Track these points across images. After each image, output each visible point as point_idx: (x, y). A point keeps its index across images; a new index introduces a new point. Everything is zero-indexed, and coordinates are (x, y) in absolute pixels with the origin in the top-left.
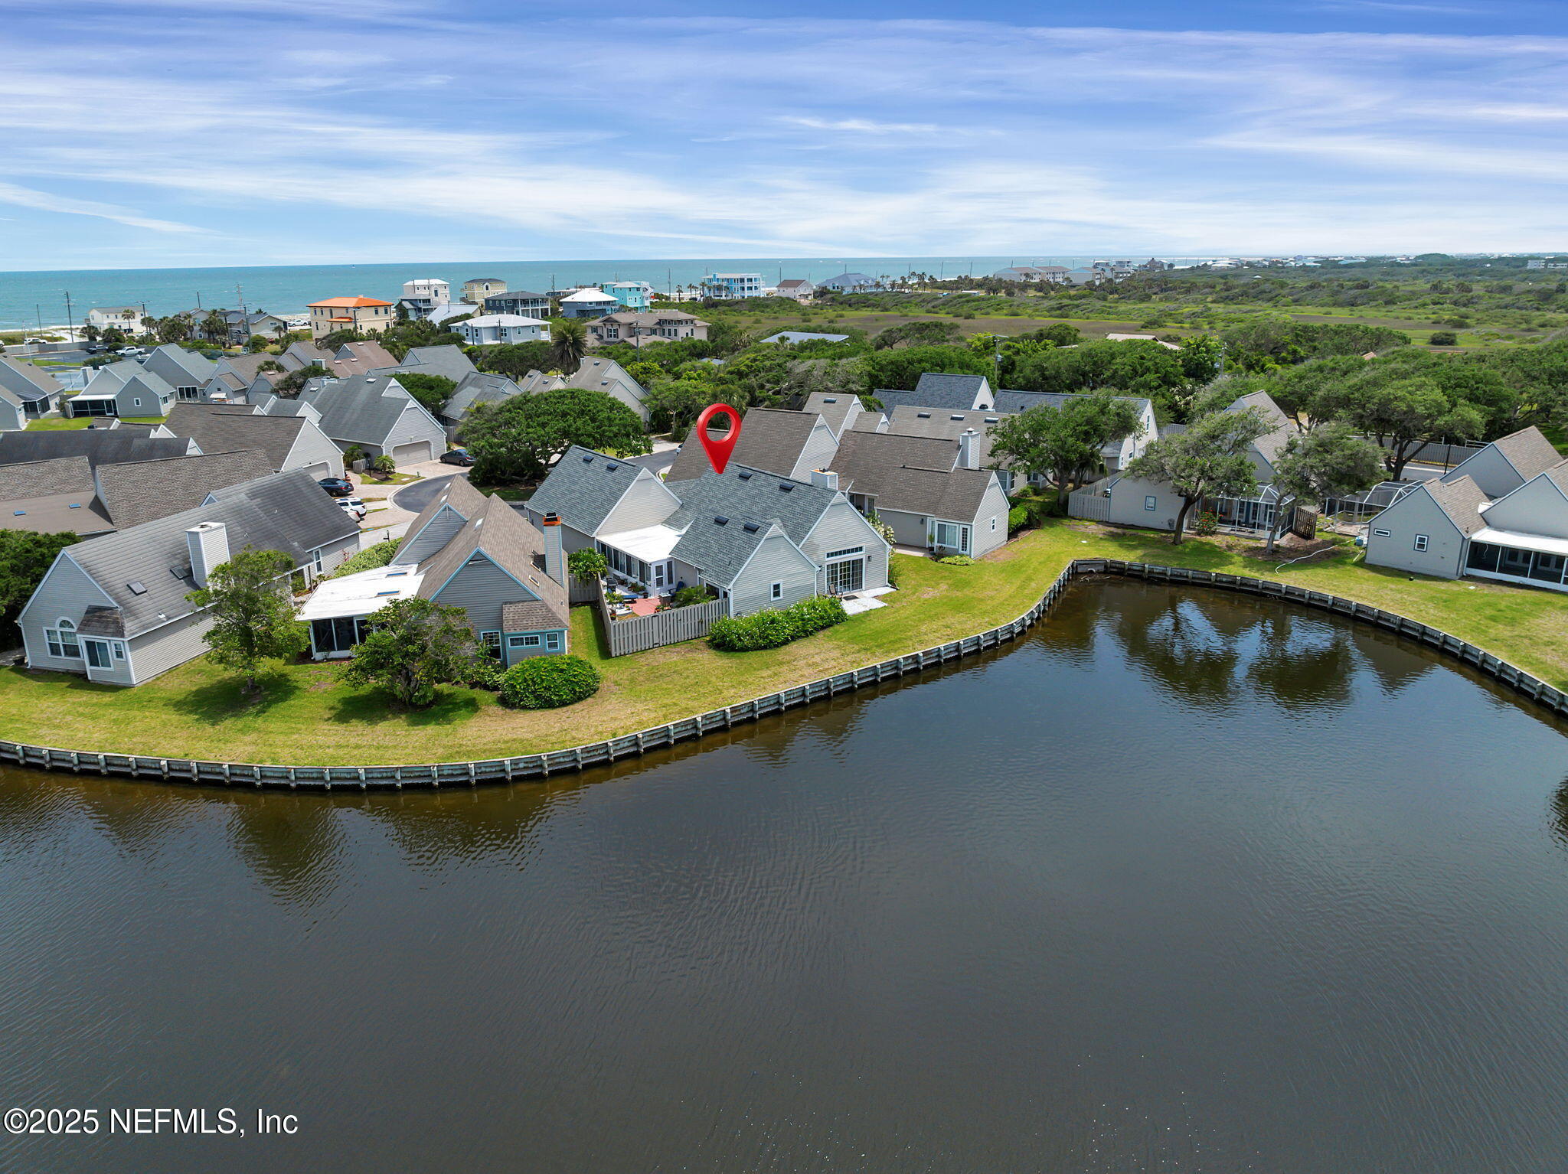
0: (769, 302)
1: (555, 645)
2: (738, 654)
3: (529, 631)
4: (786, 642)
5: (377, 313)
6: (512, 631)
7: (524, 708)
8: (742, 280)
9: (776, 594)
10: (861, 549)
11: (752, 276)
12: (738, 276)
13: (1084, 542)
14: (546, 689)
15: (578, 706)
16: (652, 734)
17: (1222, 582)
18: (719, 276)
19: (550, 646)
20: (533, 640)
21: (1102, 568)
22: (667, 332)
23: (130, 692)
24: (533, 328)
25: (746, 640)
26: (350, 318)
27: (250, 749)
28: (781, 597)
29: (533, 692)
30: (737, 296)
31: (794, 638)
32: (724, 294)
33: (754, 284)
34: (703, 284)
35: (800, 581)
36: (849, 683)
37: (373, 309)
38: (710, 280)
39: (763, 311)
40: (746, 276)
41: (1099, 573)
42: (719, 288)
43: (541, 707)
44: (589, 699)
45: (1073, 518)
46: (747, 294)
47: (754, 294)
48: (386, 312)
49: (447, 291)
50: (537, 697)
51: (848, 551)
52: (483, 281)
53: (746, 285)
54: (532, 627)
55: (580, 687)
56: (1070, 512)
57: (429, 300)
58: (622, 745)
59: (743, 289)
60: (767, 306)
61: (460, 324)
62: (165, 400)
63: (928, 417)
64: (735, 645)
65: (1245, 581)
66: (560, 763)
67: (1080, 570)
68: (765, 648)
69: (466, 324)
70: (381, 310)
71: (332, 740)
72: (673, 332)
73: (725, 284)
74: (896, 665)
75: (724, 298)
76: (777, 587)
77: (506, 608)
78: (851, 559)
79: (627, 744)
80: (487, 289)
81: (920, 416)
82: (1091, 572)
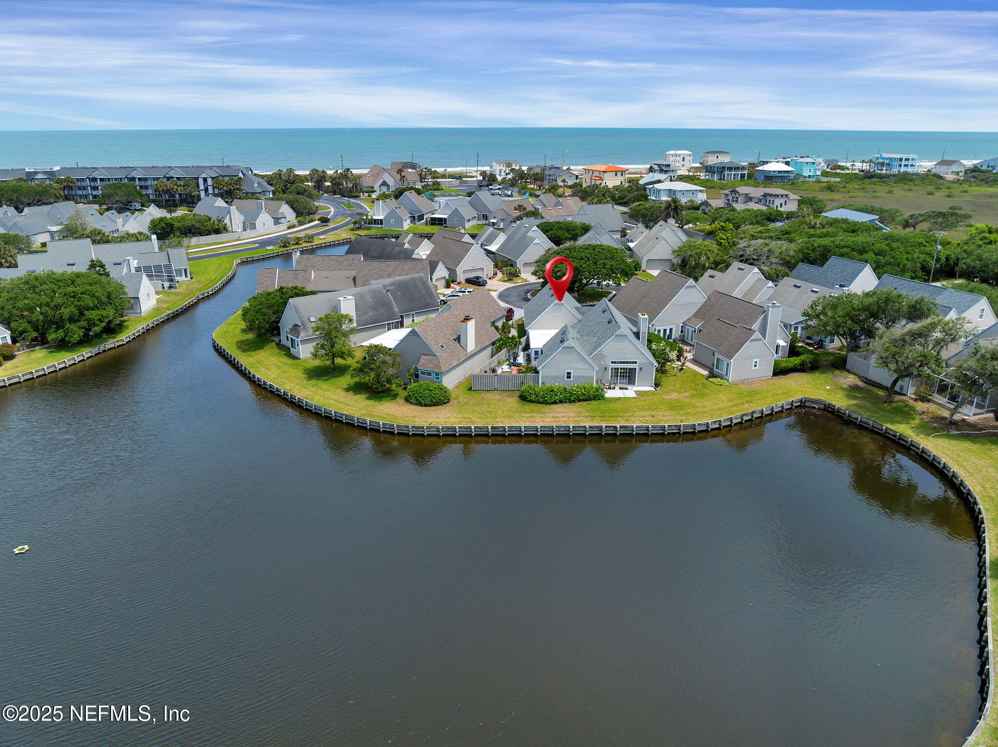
0: (915, 177)
1: (438, 378)
2: (527, 403)
3: (429, 370)
4: (555, 403)
5: (616, 175)
6: (421, 368)
7: (411, 403)
8: (901, 160)
9: (569, 377)
10: (636, 363)
11: (911, 156)
12: (898, 156)
13: (828, 388)
14: (421, 397)
15: (432, 408)
16: (448, 428)
17: (889, 434)
18: (885, 155)
19: (437, 378)
20: (429, 374)
21: (823, 407)
22: (768, 201)
23: (297, 361)
24: (693, 192)
25: (533, 397)
26: (600, 177)
27: (309, 393)
28: (572, 379)
29: (416, 397)
30: (895, 171)
31: (561, 402)
32: (885, 169)
33: (910, 163)
34: (871, 161)
35: (585, 373)
36: (568, 431)
37: (614, 173)
38: (877, 158)
39: (905, 184)
40: (904, 156)
41: (819, 409)
42: (882, 164)
43: (417, 404)
44: (440, 406)
45: (849, 371)
46: (903, 169)
47: (910, 170)
48: (622, 175)
49: (691, 158)
50: (417, 400)
51: (627, 363)
52: (715, 152)
53: (903, 163)
54: (429, 367)
55: (435, 400)
56: (848, 367)
57: (669, 165)
58: (432, 430)
59: (900, 166)
60: (911, 180)
61: (651, 186)
62: (469, 220)
63: (799, 287)
64: (527, 398)
65: (902, 437)
66: (403, 430)
67: (807, 404)
68: (542, 403)
69: (654, 187)
70: (619, 174)
71: (334, 397)
72: (771, 202)
73: (887, 162)
74: (600, 428)
75: (884, 172)
76: (569, 374)
77: (424, 357)
78: (628, 367)
79: (434, 430)
80: (717, 157)
81: (795, 286)
82: (814, 407)
